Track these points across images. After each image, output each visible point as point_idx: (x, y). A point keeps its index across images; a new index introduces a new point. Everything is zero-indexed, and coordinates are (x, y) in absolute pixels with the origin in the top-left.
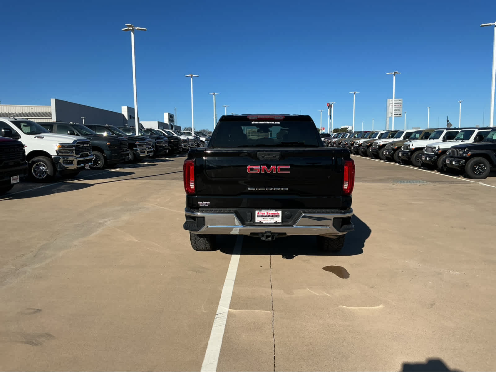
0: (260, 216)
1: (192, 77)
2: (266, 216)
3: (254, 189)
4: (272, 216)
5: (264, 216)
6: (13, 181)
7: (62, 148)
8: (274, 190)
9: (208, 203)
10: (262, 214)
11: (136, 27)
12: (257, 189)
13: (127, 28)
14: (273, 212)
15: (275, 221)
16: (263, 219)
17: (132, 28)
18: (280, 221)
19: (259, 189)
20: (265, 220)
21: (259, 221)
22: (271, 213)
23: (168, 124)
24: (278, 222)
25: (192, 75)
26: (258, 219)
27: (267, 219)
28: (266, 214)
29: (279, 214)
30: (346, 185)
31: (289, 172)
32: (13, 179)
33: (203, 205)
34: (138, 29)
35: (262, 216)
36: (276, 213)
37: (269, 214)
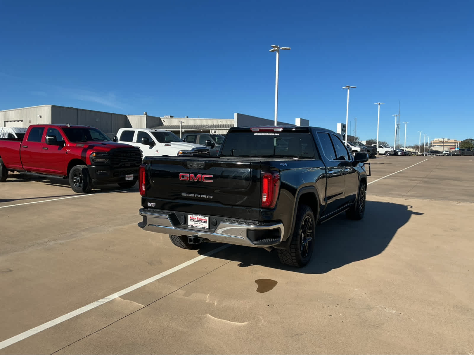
0: (192, 220)
1: (349, 88)
2: (197, 221)
3: (186, 195)
4: (202, 222)
5: (195, 221)
6: (128, 178)
7: (182, 155)
8: (201, 197)
9: (154, 204)
10: (194, 218)
11: (281, 47)
12: (188, 195)
13: (273, 49)
14: (202, 217)
15: (203, 227)
16: (195, 223)
17: (278, 48)
18: (208, 227)
19: (190, 195)
20: (196, 224)
21: (191, 225)
22: (201, 219)
23: (341, 134)
24: (206, 227)
25: (349, 87)
26: (190, 223)
27: (197, 224)
28: (196, 219)
29: (207, 220)
30: (265, 197)
31: (212, 181)
32: (128, 177)
33: (151, 206)
34: (282, 49)
35: (193, 221)
36: (205, 219)
37: (199, 219)
